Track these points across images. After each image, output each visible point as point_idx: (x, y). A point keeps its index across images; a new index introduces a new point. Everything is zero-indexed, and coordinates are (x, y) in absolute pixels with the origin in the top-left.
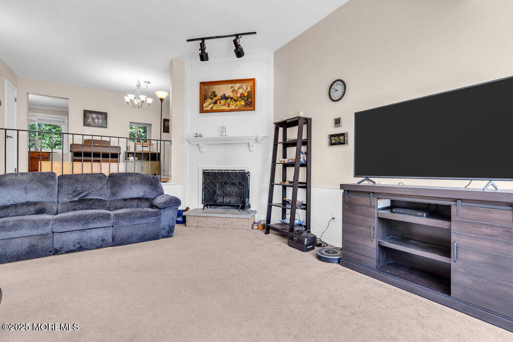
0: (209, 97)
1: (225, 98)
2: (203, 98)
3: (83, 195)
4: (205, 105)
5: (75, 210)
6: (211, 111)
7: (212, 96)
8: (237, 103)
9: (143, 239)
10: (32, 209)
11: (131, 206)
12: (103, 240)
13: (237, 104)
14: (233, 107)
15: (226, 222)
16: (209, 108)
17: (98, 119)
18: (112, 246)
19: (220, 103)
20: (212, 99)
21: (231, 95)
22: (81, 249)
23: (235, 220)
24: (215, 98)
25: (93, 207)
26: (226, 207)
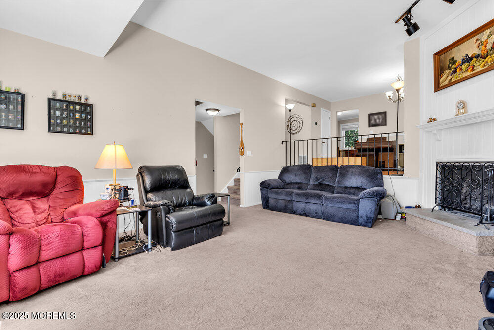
0: (447, 68)
1: (468, 59)
2: (439, 71)
3: (320, 180)
4: (441, 80)
5: (314, 190)
6: (450, 84)
7: (450, 66)
8: (486, 60)
9: (343, 220)
10: (297, 186)
11: (349, 193)
12: (316, 213)
13: (487, 62)
14: (479, 69)
15: (445, 232)
16: (446, 82)
17: (379, 119)
18: (323, 219)
19: (461, 69)
20: (450, 68)
21: (477, 51)
22: (305, 215)
23: (457, 232)
24: (454, 66)
25: (324, 189)
26: (473, 215)
